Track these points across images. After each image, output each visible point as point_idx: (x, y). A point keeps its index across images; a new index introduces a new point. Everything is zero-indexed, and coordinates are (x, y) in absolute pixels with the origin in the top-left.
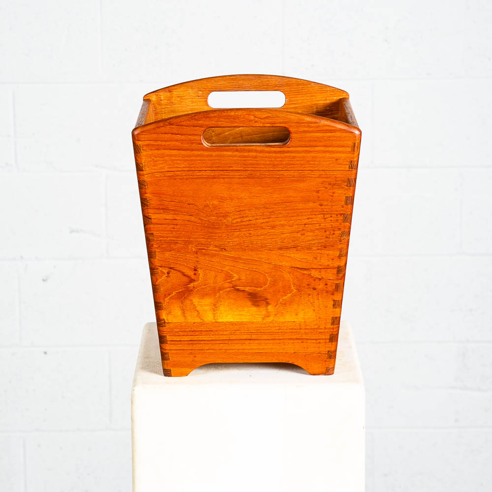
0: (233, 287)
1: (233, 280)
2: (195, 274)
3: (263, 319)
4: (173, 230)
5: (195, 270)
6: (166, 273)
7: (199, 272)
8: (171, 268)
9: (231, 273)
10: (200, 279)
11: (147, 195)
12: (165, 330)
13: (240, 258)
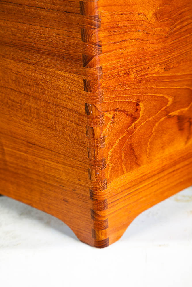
0: (166, 115)
1: (167, 105)
2: (137, 110)
3: (186, 143)
4: (121, 56)
5: (138, 105)
6: (111, 118)
7: (141, 107)
8: (116, 110)
9: (167, 98)
10: (141, 116)
11: (99, 10)
12: (107, 192)
13: (175, 77)
